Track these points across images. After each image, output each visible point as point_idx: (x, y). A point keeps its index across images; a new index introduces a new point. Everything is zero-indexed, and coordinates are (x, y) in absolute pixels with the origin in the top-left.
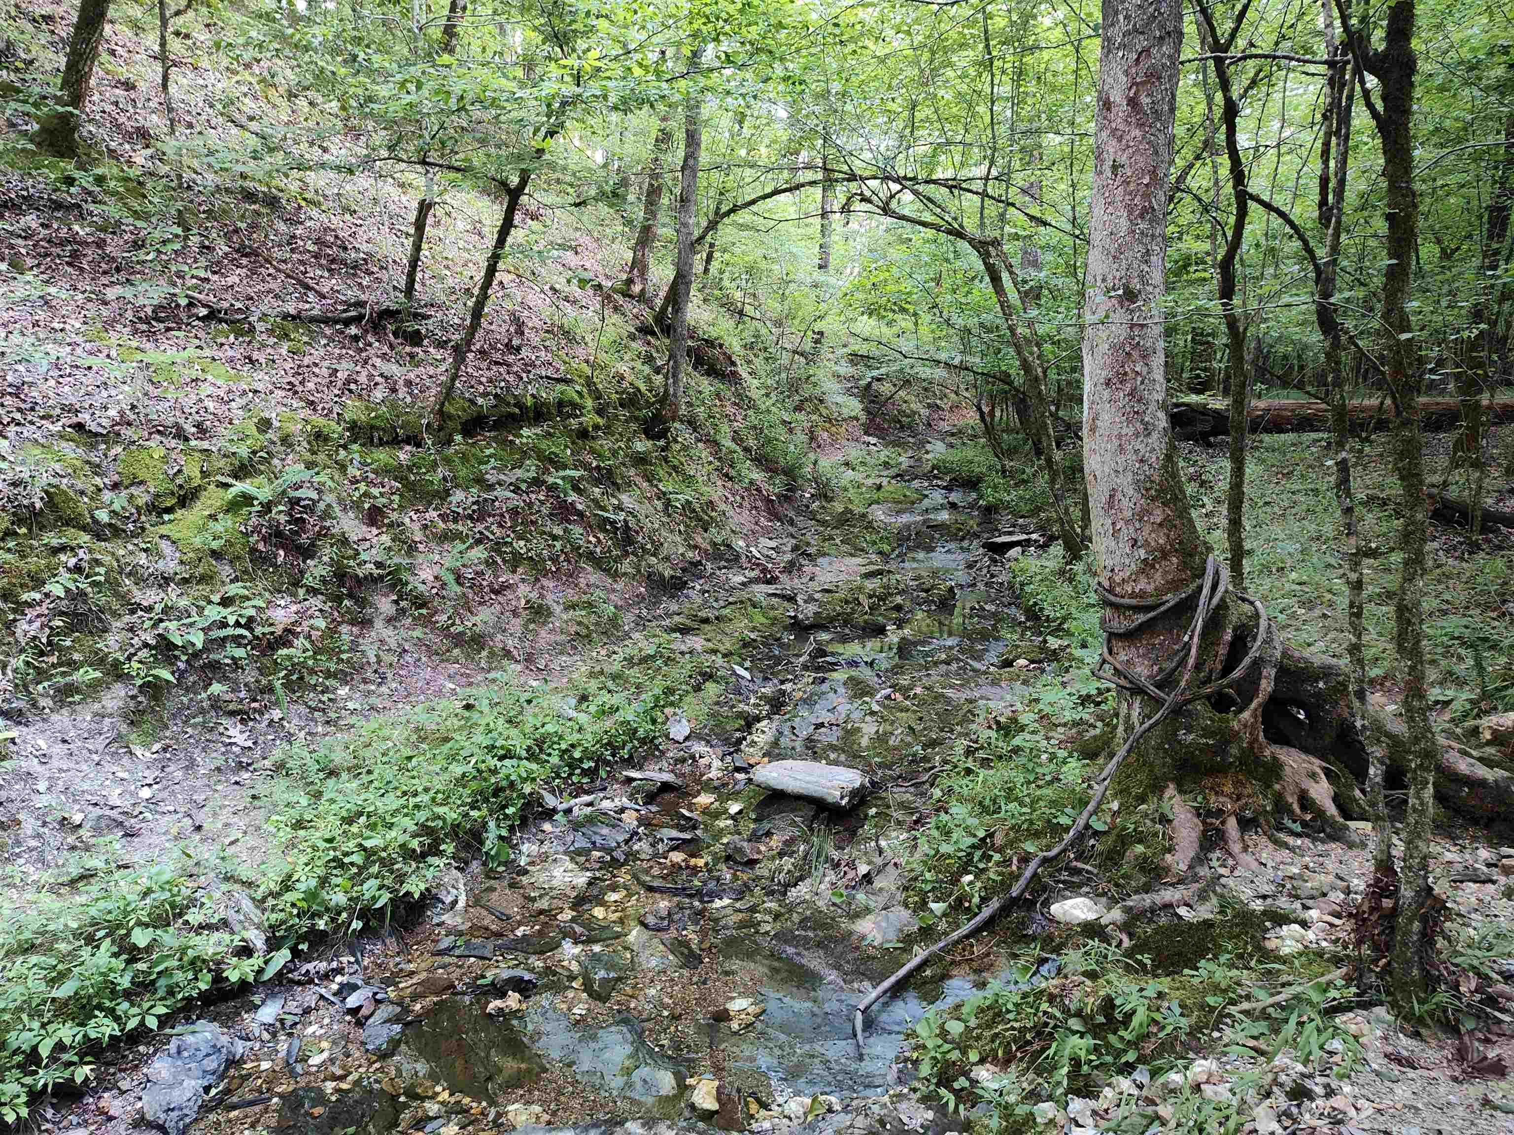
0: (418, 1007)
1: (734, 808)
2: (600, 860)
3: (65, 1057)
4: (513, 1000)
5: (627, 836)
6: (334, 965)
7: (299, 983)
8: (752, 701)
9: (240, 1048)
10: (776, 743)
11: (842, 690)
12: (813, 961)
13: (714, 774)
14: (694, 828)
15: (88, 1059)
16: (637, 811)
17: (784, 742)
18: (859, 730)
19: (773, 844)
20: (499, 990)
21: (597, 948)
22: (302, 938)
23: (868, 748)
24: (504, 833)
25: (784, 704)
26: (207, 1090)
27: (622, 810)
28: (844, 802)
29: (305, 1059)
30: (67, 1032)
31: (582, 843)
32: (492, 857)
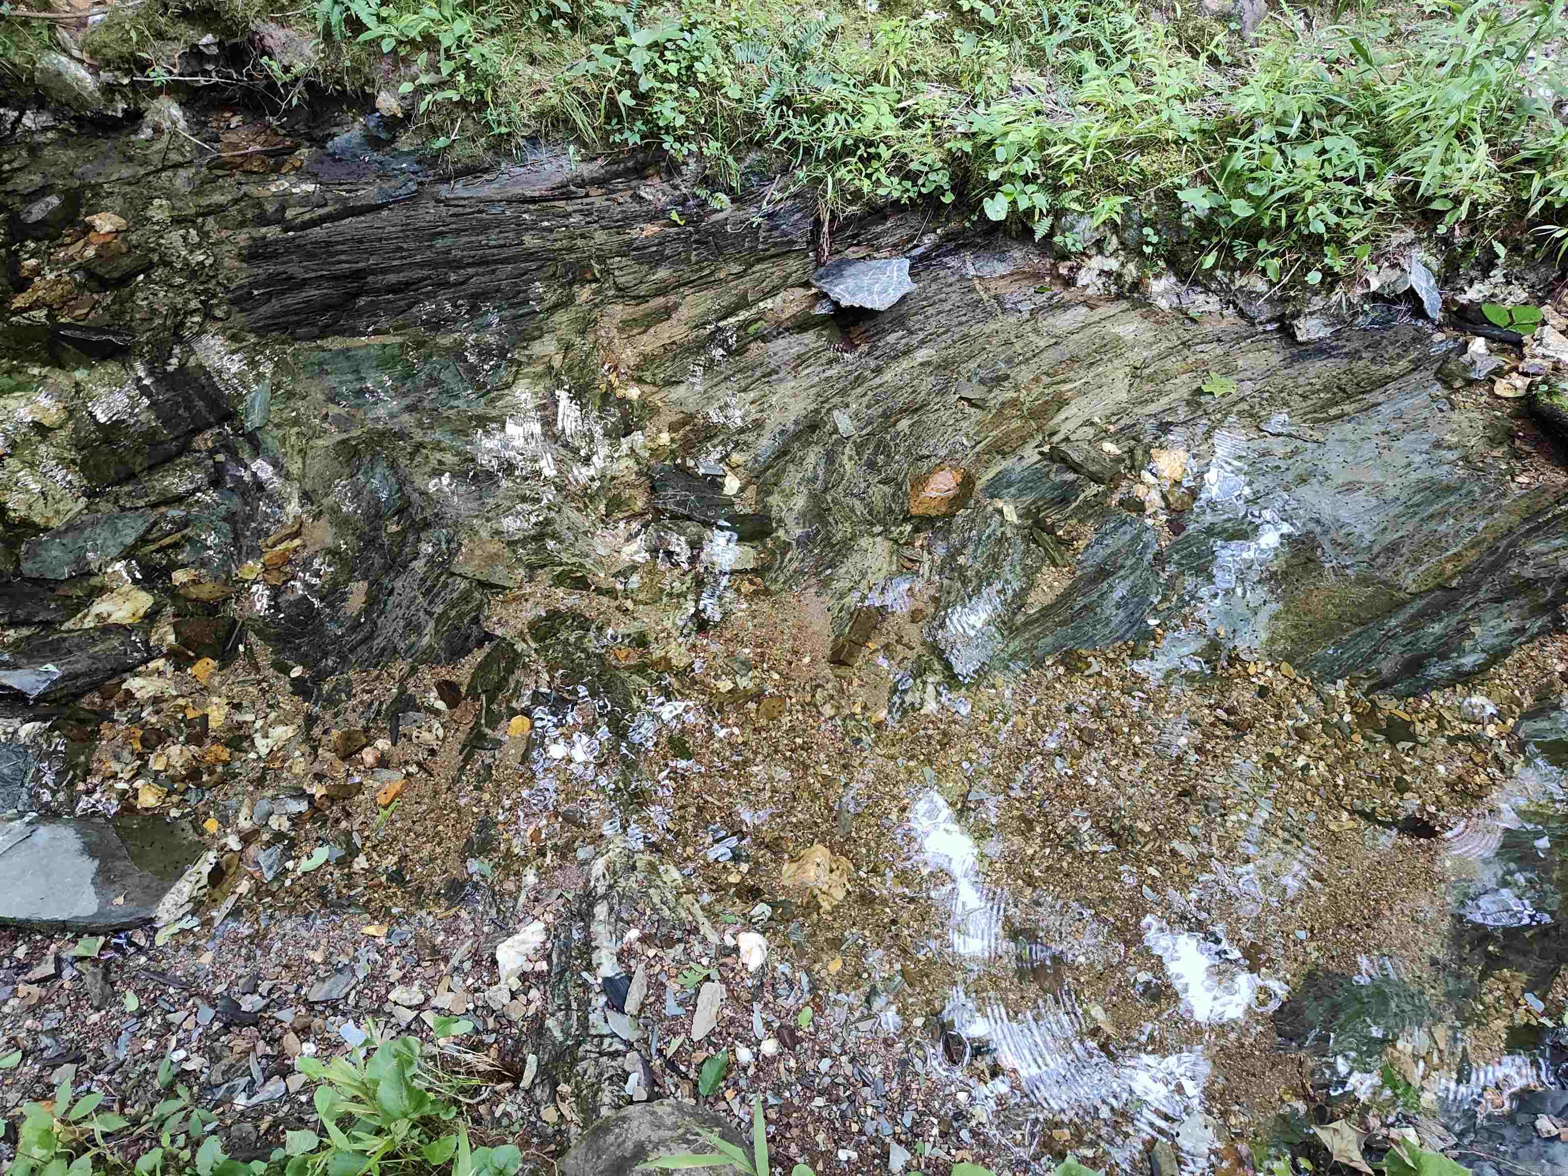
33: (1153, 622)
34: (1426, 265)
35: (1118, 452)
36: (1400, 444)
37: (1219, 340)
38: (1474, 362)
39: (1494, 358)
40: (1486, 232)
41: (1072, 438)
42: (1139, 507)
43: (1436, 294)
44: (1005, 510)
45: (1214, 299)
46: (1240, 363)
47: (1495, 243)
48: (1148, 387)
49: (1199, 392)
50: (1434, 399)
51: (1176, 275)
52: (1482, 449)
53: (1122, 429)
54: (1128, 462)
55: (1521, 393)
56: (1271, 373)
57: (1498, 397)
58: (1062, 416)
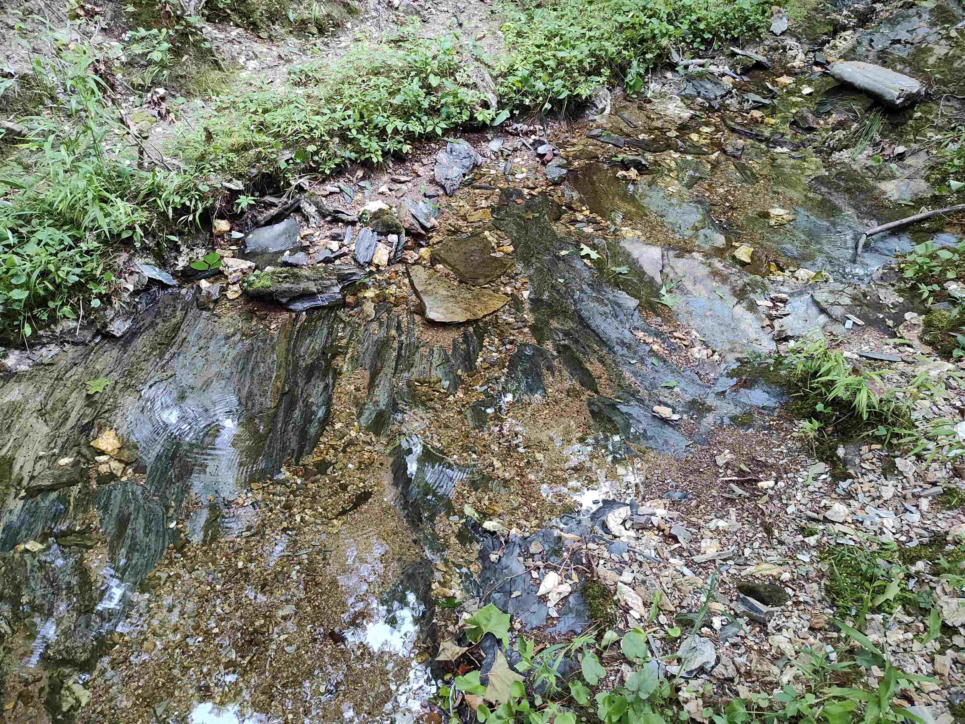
0: (576, 163)
1: (807, 90)
2: (701, 105)
3: (398, 138)
4: (633, 173)
5: (724, 93)
6: (532, 128)
7: (511, 134)
8: (845, 12)
9: (480, 160)
10: (853, 50)
11: (926, 16)
12: (839, 200)
13: (797, 63)
14: (773, 98)
15: (408, 142)
16: (734, 78)
17: (861, 50)
18: (931, 50)
19: (830, 120)
20: (625, 166)
21: (689, 157)
22: (516, 107)
23: (934, 66)
24: (642, 71)
25: (870, 20)
26: (464, 175)
27: (723, 75)
28: (898, 102)
29: (513, 174)
30: (400, 124)
31: (690, 91)
32: (631, 87)
33: (172, 525)
34: (147, 264)
35: (72, 459)
36: (211, 349)
37: (75, 364)
38: (209, 292)
39: (216, 285)
40: (160, 234)
41: (35, 474)
42: (112, 476)
43: (164, 274)
44: (28, 547)
45: (52, 347)
46: (98, 367)
47: (169, 237)
48: (57, 415)
49: (89, 396)
50: (208, 319)
51: (16, 349)
52: (247, 326)
53: (63, 447)
54: (83, 460)
55: (240, 292)
56: (119, 361)
57: (233, 300)
58: (16, 469)
